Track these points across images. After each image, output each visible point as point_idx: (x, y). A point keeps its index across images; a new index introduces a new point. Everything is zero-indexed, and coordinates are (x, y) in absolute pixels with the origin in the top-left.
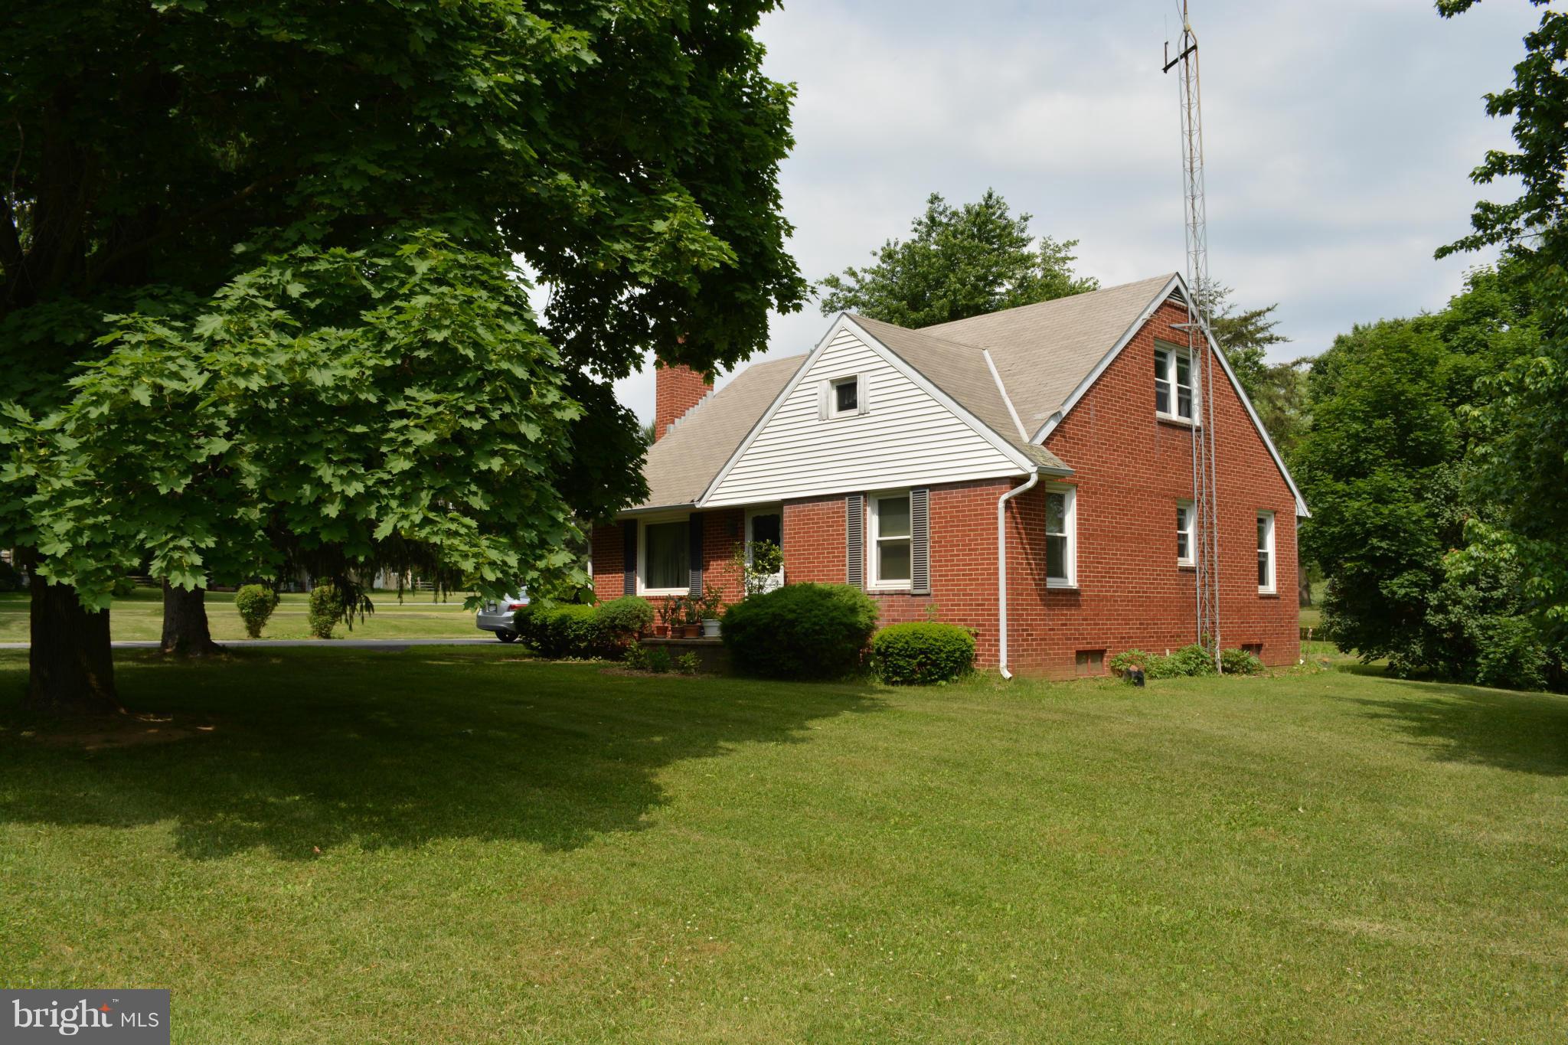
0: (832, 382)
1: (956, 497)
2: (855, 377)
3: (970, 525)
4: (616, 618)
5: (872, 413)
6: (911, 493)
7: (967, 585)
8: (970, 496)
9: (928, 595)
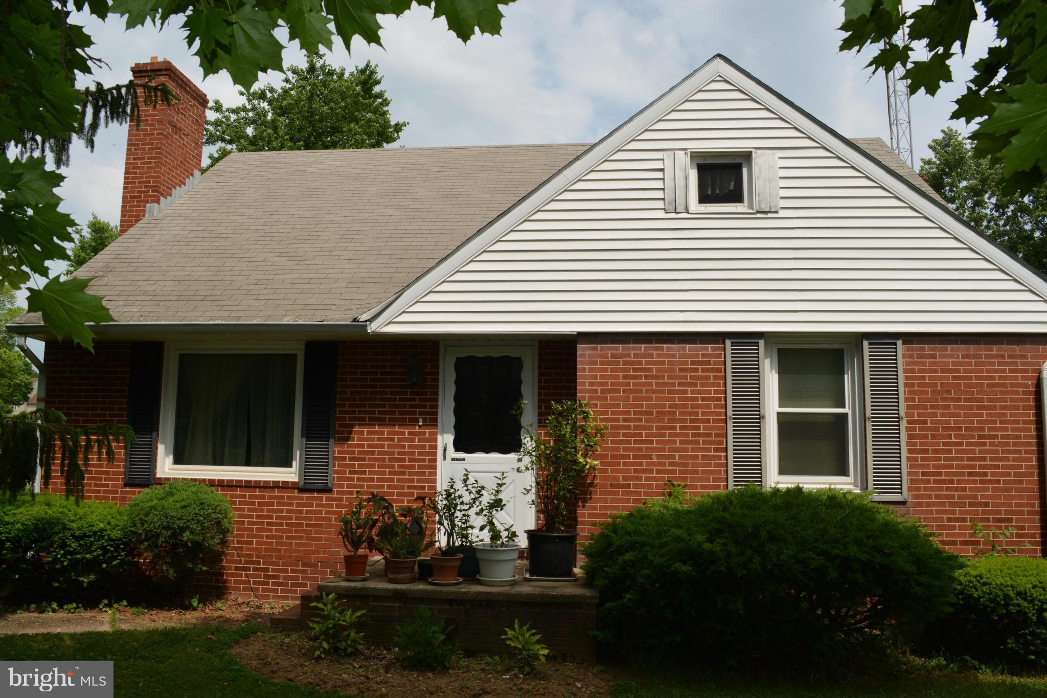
0: (695, 156)
1: (952, 356)
2: (747, 156)
3: (981, 400)
4: (182, 530)
5: (782, 213)
6: (866, 344)
7: (978, 489)
8: (980, 356)
9: (903, 503)
